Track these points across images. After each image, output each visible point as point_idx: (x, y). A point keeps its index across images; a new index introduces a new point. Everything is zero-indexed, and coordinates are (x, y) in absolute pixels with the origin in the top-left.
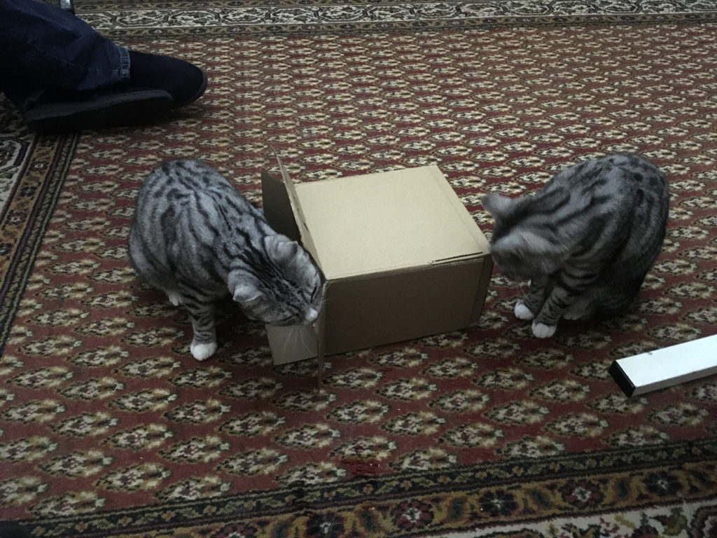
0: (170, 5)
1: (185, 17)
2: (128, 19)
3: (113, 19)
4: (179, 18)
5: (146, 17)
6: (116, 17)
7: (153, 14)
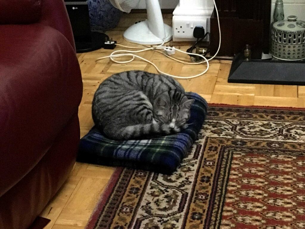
0: (283, 118)
1: (299, 131)
2: (246, 129)
3: (234, 128)
4: (293, 132)
5: (263, 129)
6: (236, 126)
7: (268, 125)
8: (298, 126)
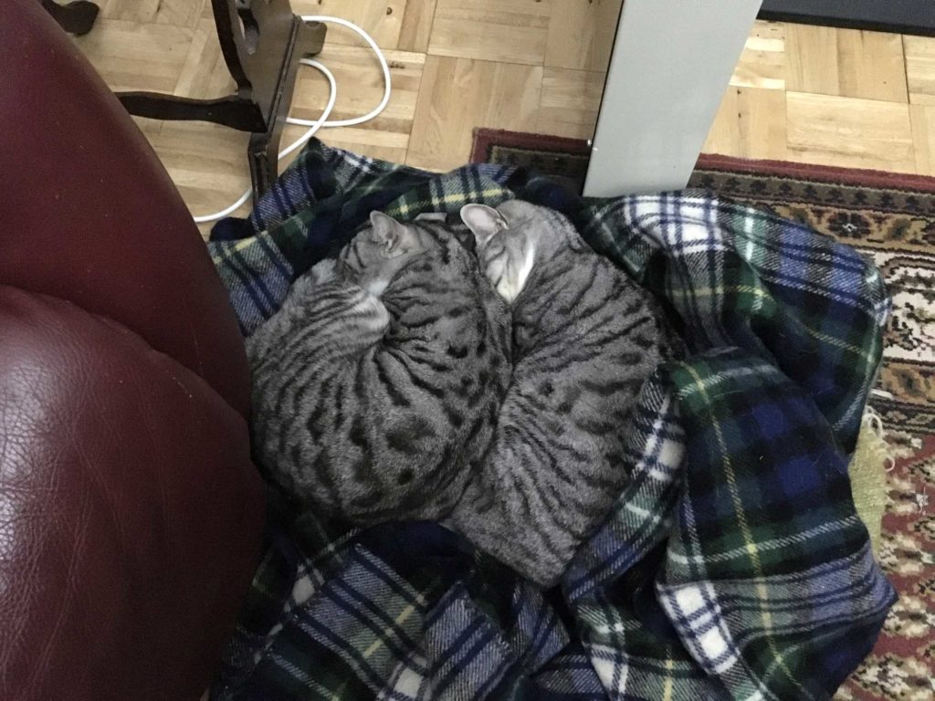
8: (912, 273)
